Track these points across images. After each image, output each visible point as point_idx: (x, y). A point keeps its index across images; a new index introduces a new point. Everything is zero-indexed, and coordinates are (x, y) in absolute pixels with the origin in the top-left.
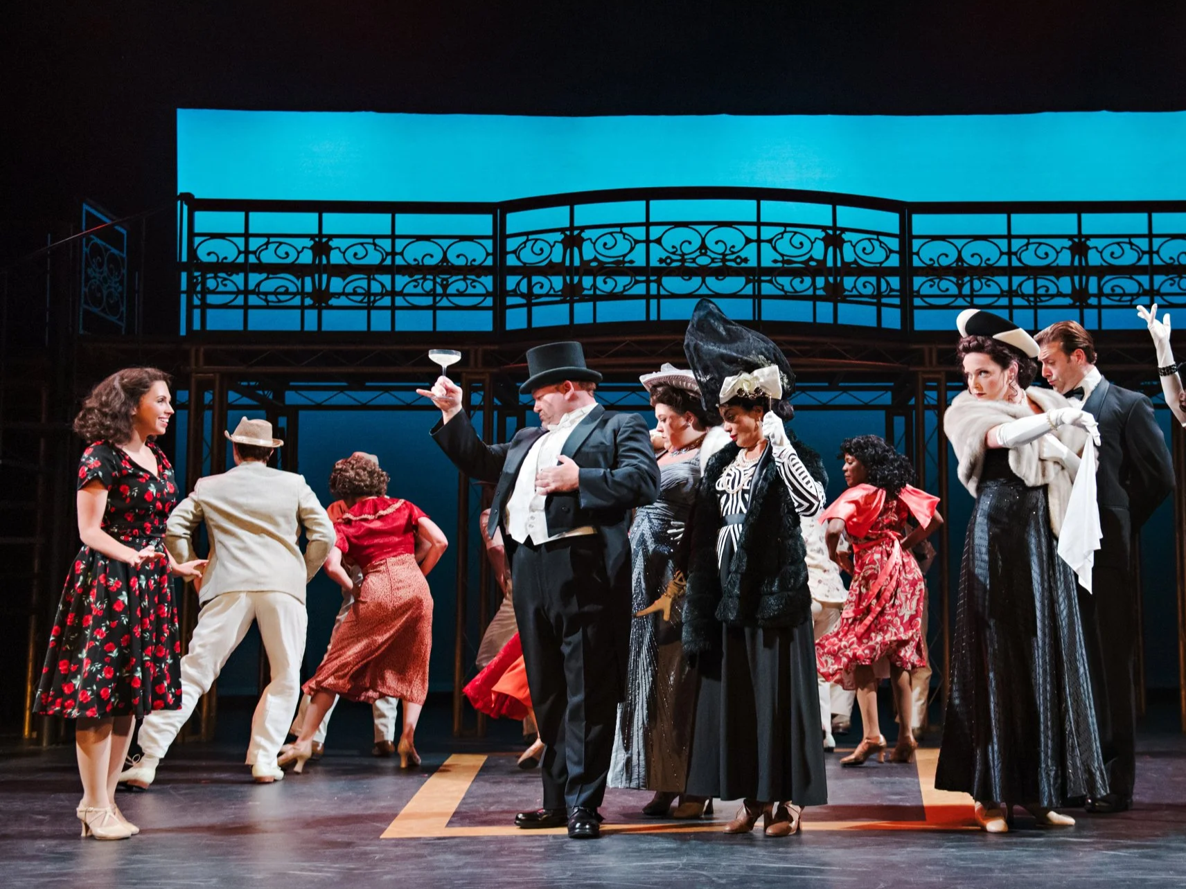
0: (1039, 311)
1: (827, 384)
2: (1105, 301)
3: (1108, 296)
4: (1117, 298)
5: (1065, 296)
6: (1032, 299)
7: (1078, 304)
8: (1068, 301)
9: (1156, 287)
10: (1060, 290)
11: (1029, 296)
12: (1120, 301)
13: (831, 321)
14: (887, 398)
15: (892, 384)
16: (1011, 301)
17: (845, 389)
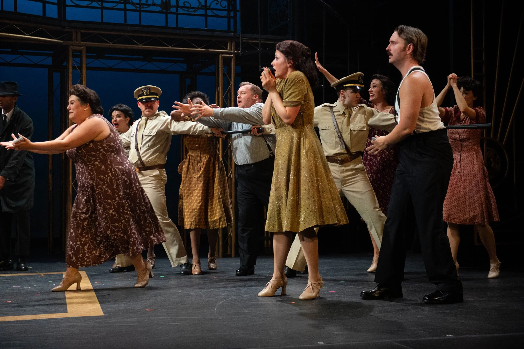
0: (142, 13)
1: (10, 50)
2: (180, 11)
3: (182, 7)
4: (187, 9)
5: (157, 5)
6: (138, 6)
7: (164, 11)
8: (159, 9)
9: (208, 5)
10: (154, 2)
11: (137, 4)
12: (188, 11)
13: (12, 10)
14: (49, 61)
15: (52, 52)
16: (125, 6)
17: (22, 54)
